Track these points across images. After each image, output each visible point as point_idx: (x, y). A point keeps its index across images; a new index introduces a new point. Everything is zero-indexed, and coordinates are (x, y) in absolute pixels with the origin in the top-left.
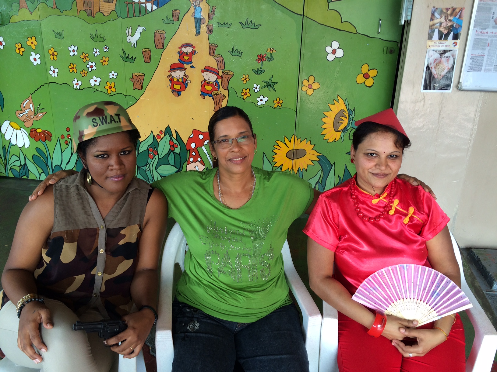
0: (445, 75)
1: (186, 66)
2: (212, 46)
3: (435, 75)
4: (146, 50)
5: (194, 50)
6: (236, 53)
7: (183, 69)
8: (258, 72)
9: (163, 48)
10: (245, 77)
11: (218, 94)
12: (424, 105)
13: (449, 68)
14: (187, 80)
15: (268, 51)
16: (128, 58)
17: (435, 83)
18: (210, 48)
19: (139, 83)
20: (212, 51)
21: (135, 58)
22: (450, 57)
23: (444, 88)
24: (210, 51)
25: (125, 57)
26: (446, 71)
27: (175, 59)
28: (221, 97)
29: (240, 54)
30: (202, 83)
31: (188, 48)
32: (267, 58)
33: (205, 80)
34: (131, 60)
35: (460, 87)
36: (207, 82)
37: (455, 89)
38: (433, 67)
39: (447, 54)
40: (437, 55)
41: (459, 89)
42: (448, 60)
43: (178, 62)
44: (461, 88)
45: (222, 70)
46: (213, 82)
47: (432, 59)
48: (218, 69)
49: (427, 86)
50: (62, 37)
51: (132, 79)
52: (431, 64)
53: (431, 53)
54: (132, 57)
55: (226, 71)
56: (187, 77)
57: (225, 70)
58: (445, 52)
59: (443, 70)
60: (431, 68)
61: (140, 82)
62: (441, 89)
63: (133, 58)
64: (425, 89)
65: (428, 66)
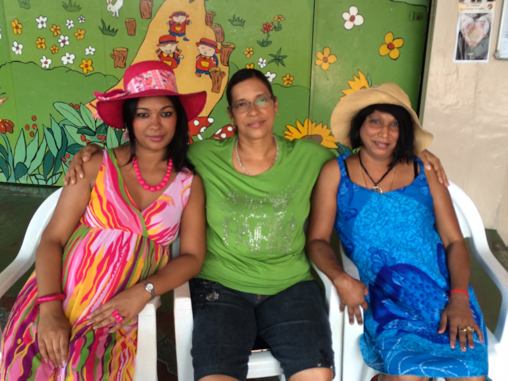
0: (480, 43)
1: (178, 39)
2: (209, 14)
3: (469, 42)
4: (130, 20)
5: (188, 19)
6: (238, 22)
7: (174, 42)
8: (264, 44)
9: (150, 18)
10: (248, 50)
11: (216, 72)
12: (458, 77)
13: (484, 34)
14: (179, 55)
15: (275, 19)
16: (108, 30)
17: (469, 52)
18: (206, 17)
19: (121, 60)
20: (209, 20)
21: (117, 30)
22: (485, 21)
23: (480, 57)
24: (207, 20)
25: (105, 30)
26: (481, 37)
27: (165, 31)
28: (220, 74)
29: (242, 23)
30: (197, 57)
31: (181, 17)
32: (274, 27)
33: (201, 55)
34: (111, 33)
35: (497, 56)
36: (203, 57)
37: (493, 58)
38: (466, 34)
39: (481, 19)
40: (470, 20)
41: (497, 57)
42: (483, 25)
43: (168, 33)
44: (499, 57)
45: (221, 42)
46: (211, 57)
47: (464, 25)
48: (217, 41)
49: (460, 56)
50: (28, 6)
51: (113, 56)
52: (464, 30)
53: (463, 17)
54: (113, 29)
55: (226, 44)
56: (179, 51)
57: (225, 41)
58: (479, 15)
59: (478, 37)
60: (464, 34)
61: (122, 58)
62: (477, 59)
63: (115, 30)
64: (458, 58)
65: (460, 33)
